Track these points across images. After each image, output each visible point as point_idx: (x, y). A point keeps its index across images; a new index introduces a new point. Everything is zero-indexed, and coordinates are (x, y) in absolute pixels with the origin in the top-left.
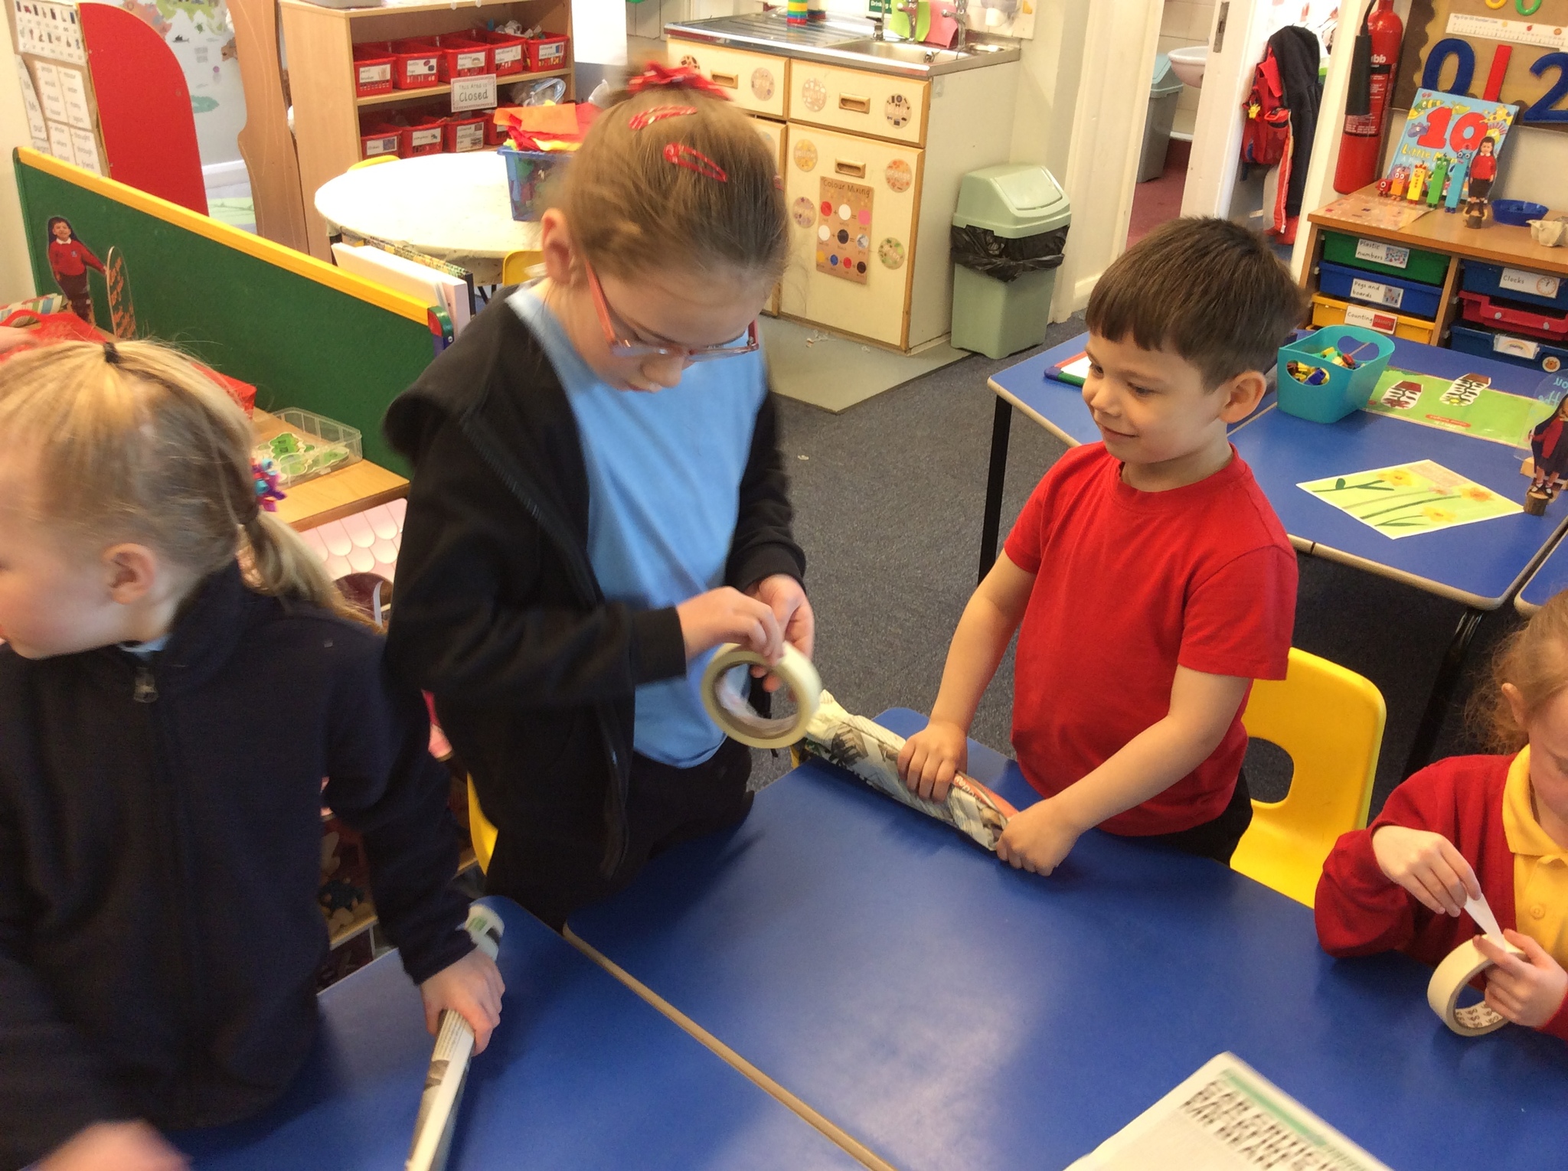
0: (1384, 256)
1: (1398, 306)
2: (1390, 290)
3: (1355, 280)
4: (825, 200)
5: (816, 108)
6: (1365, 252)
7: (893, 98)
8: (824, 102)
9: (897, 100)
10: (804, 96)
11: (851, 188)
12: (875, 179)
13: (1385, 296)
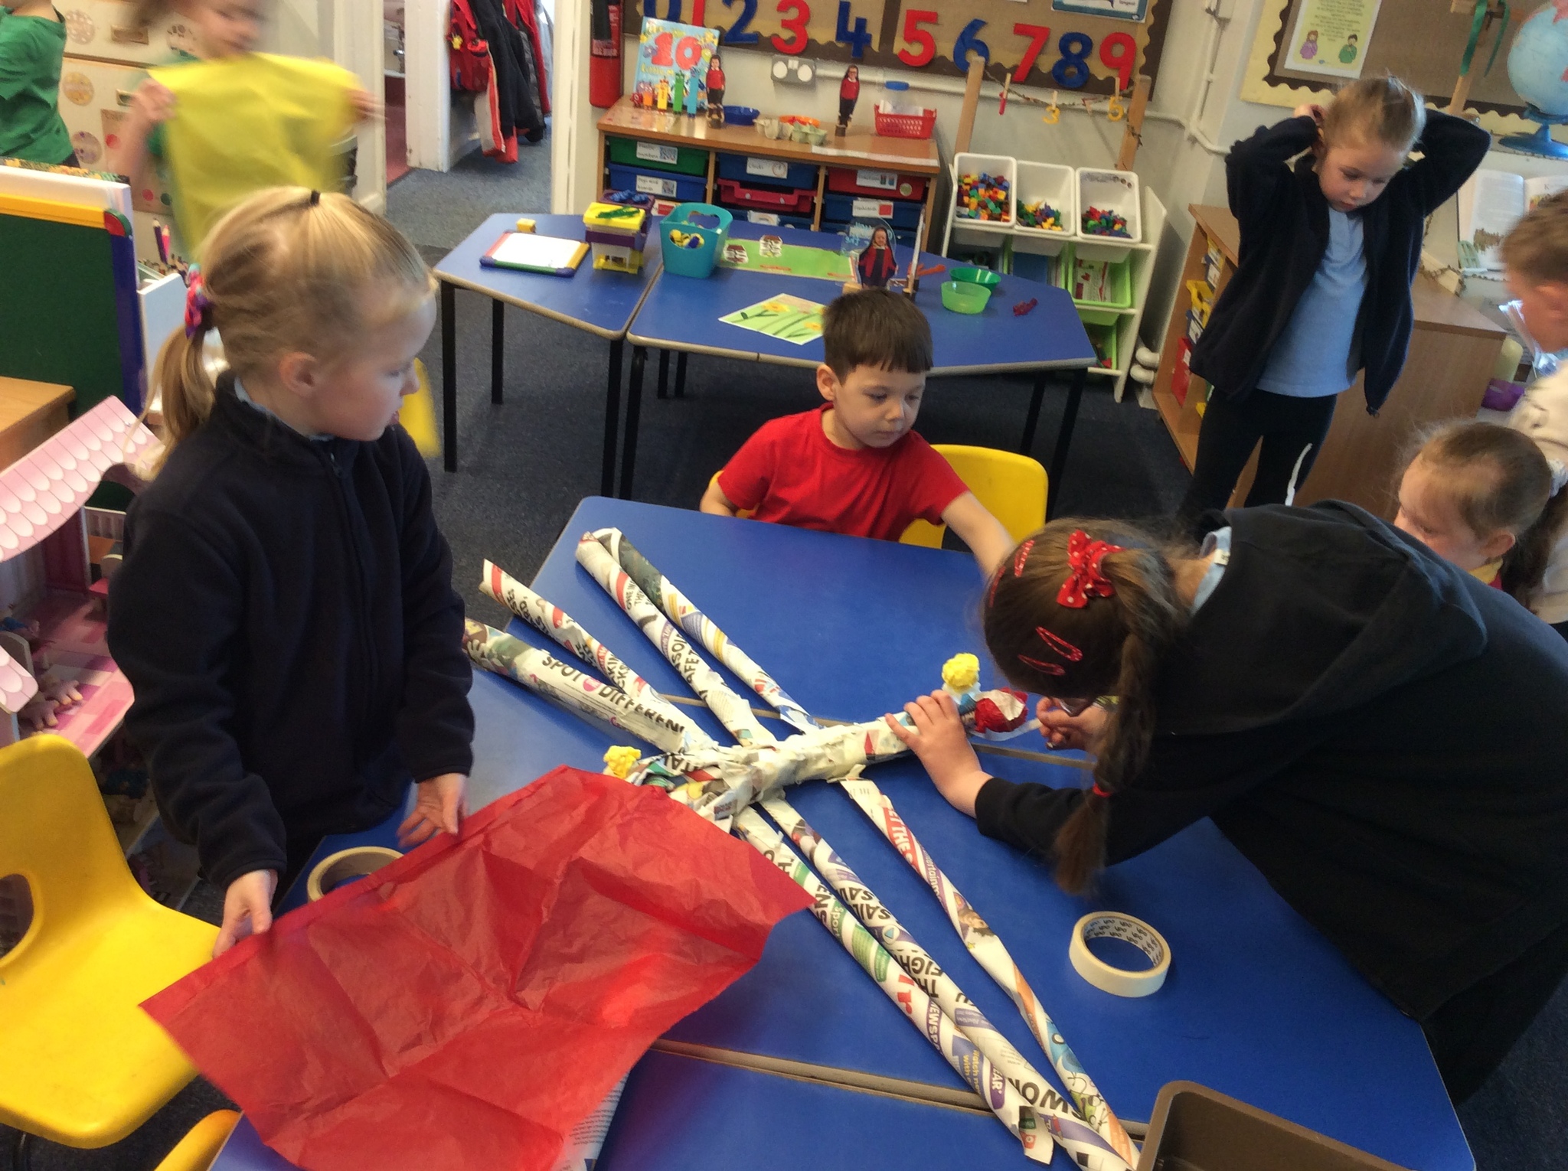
0: (659, 155)
1: (674, 195)
2: (666, 183)
3: (638, 177)
4: (107, 133)
5: (84, 40)
6: (644, 152)
8: (94, 32)
13: (663, 188)
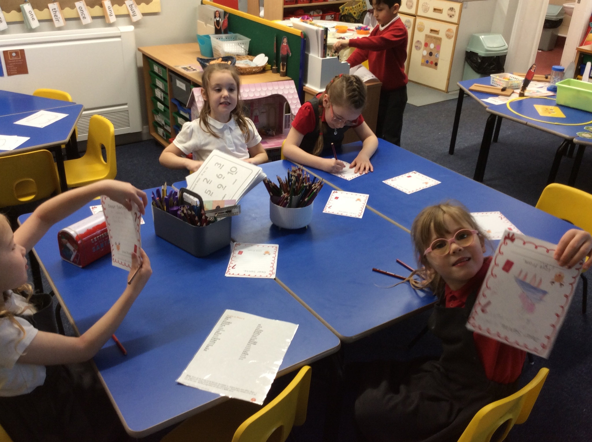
4: (426, 42)
5: (426, 12)
7: (450, 8)
8: (429, 9)
9: (452, 9)
10: (422, 8)
11: (435, 38)
12: (442, 35)
